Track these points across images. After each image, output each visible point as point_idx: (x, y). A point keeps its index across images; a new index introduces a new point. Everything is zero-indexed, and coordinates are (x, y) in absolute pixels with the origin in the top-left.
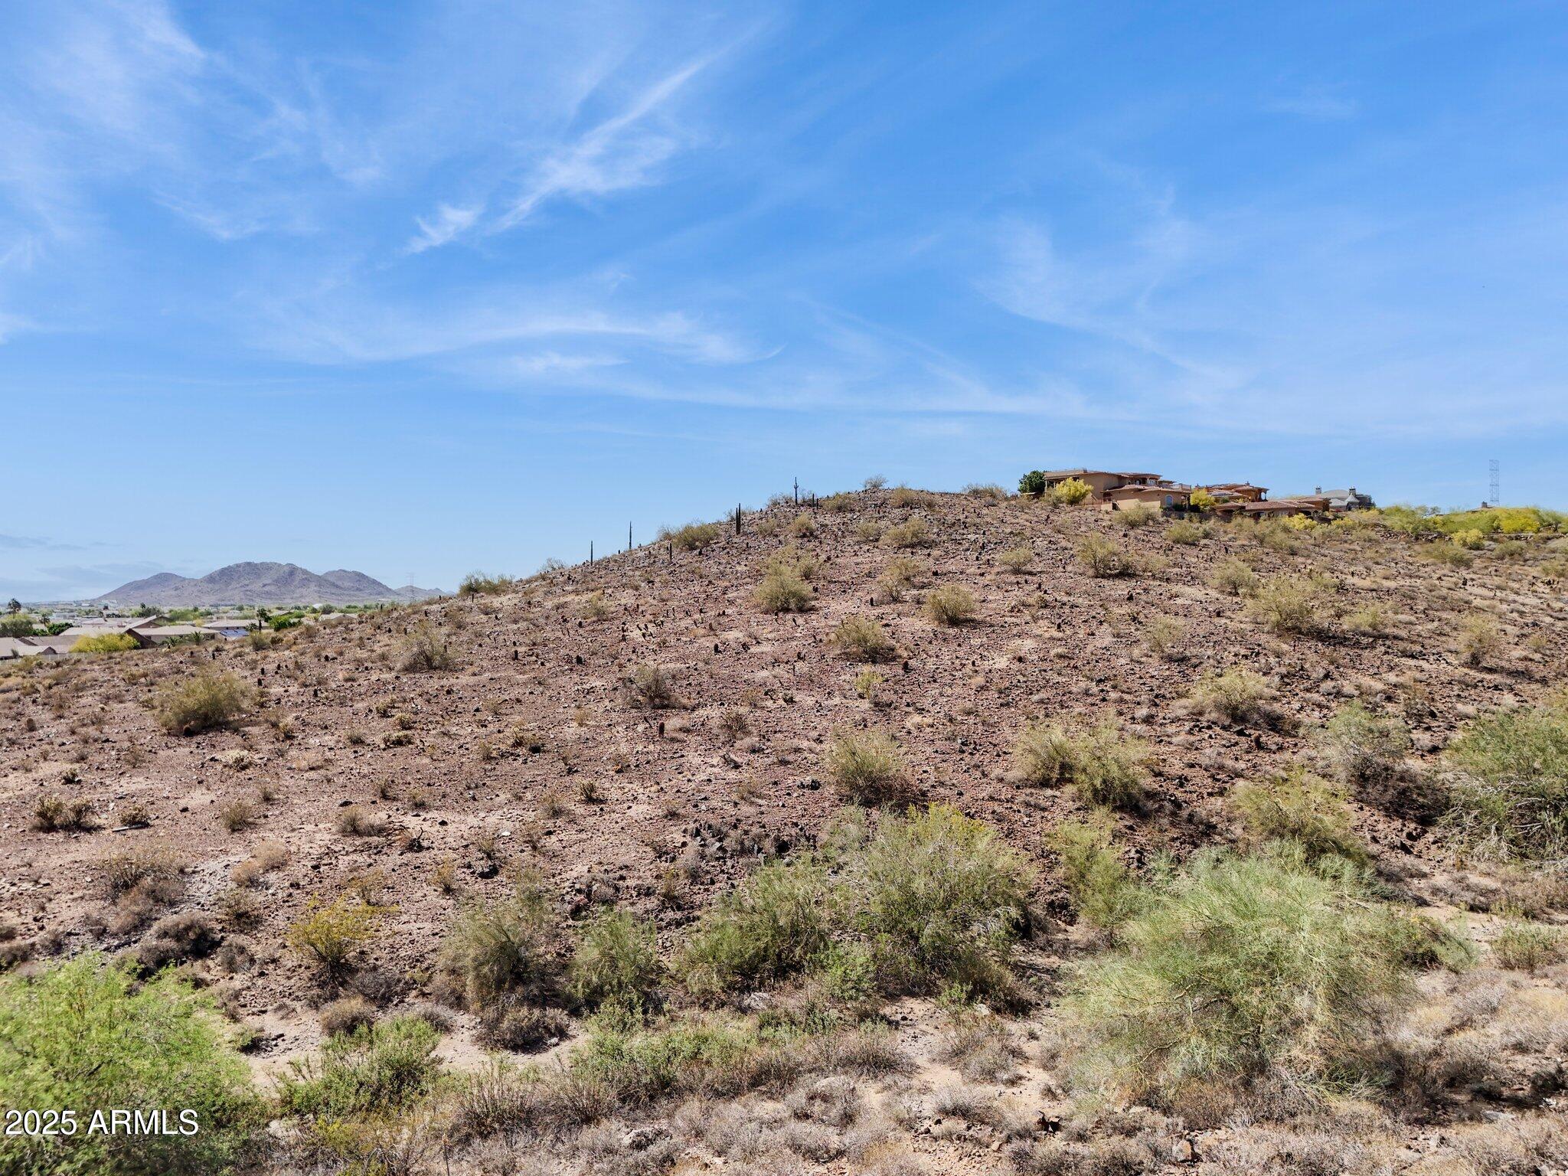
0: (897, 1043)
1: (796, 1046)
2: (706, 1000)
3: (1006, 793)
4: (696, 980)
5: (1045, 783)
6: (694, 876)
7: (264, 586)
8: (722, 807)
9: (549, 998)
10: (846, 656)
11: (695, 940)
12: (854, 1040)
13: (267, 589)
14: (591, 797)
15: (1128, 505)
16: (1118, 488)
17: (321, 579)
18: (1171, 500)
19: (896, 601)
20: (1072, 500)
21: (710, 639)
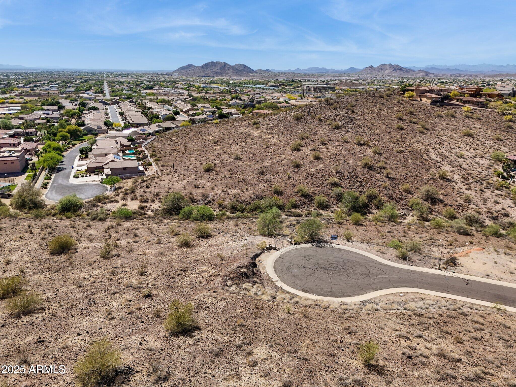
2: (248, 212)
3: (293, 193)
4: (248, 210)
5: (298, 193)
6: (252, 200)
7: (217, 69)
8: (259, 192)
9: (236, 210)
10: (293, 166)
11: (249, 206)
13: (218, 71)
14: (247, 190)
15: (424, 100)
16: (423, 93)
17: (233, 68)
18: (434, 99)
19: (315, 150)
20: (409, 97)
21: (279, 158)
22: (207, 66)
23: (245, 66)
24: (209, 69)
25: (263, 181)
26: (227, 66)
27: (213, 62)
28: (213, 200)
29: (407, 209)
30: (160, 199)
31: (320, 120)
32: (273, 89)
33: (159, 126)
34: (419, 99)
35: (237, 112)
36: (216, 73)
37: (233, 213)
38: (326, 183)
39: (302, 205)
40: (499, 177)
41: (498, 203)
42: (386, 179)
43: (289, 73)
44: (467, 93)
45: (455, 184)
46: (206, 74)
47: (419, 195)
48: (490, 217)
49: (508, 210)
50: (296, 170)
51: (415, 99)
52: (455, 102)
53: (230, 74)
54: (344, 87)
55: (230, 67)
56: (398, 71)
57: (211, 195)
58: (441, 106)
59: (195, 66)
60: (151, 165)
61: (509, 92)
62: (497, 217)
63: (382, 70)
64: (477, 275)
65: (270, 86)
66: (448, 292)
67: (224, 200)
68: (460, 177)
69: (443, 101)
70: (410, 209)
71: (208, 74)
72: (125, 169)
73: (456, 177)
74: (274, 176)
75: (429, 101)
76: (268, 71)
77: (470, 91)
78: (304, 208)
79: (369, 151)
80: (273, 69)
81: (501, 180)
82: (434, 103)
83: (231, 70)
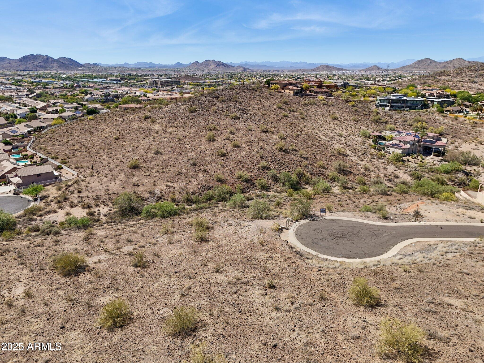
0: (219, 205)
1: (211, 205)
2: (204, 202)
3: (234, 180)
4: (203, 201)
5: (238, 179)
6: (202, 191)
7: (39, 63)
8: (204, 183)
9: (191, 202)
10: (219, 155)
11: (202, 197)
12: (215, 205)
13: (40, 64)
14: (190, 182)
15: (287, 91)
16: (286, 86)
17: (57, 61)
18: (295, 91)
19: (228, 139)
20: (275, 90)
21: (199, 149)
22: (25, 59)
23: (70, 60)
24: (28, 62)
25: (200, 172)
26: (50, 60)
27: (32, 55)
28: (163, 196)
29: (329, 181)
30: (104, 202)
31: (216, 112)
32: (117, 83)
33: (27, 126)
34: (283, 91)
35: (102, 107)
36: (38, 66)
37: (191, 205)
38: (257, 167)
39: (247, 189)
40: (375, 149)
41: (387, 169)
42: (302, 159)
43: (120, 67)
44: (315, 85)
45: (350, 158)
46: (26, 68)
47: (333, 169)
48: (387, 180)
49: (396, 173)
50: (225, 158)
51: (279, 91)
52: (308, 92)
53: (55, 68)
54: (186, 81)
55: (53, 60)
56: (221, 66)
57: (157, 191)
58: (302, 96)
59: (10, 59)
60: (62, 168)
61: (341, 84)
62: (392, 179)
63: (207, 65)
64: (441, 221)
65: (112, 80)
66: (437, 236)
67: (174, 195)
68: (351, 152)
69: (301, 92)
70: (331, 181)
71: (29, 68)
72: (39, 175)
73: (349, 153)
74: (207, 166)
75: (292, 92)
76: (96, 64)
77: (316, 83)
78: (249, 191)
79: (275, 137)
80: (100, 63)
81: (377, 152)
82: (296, 94)
83: (56, 64)
